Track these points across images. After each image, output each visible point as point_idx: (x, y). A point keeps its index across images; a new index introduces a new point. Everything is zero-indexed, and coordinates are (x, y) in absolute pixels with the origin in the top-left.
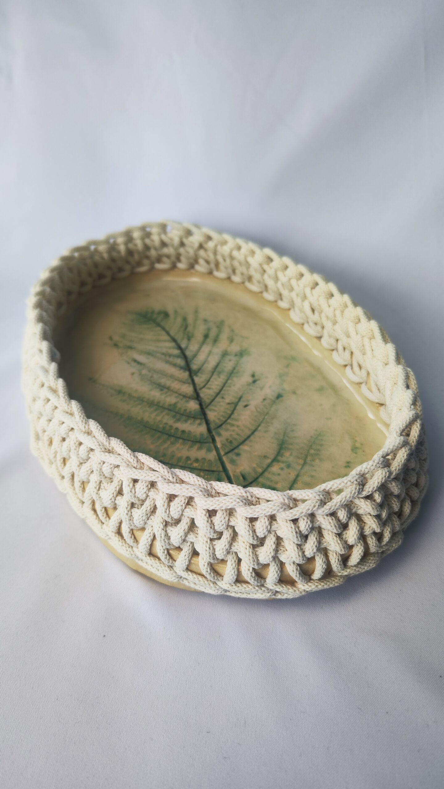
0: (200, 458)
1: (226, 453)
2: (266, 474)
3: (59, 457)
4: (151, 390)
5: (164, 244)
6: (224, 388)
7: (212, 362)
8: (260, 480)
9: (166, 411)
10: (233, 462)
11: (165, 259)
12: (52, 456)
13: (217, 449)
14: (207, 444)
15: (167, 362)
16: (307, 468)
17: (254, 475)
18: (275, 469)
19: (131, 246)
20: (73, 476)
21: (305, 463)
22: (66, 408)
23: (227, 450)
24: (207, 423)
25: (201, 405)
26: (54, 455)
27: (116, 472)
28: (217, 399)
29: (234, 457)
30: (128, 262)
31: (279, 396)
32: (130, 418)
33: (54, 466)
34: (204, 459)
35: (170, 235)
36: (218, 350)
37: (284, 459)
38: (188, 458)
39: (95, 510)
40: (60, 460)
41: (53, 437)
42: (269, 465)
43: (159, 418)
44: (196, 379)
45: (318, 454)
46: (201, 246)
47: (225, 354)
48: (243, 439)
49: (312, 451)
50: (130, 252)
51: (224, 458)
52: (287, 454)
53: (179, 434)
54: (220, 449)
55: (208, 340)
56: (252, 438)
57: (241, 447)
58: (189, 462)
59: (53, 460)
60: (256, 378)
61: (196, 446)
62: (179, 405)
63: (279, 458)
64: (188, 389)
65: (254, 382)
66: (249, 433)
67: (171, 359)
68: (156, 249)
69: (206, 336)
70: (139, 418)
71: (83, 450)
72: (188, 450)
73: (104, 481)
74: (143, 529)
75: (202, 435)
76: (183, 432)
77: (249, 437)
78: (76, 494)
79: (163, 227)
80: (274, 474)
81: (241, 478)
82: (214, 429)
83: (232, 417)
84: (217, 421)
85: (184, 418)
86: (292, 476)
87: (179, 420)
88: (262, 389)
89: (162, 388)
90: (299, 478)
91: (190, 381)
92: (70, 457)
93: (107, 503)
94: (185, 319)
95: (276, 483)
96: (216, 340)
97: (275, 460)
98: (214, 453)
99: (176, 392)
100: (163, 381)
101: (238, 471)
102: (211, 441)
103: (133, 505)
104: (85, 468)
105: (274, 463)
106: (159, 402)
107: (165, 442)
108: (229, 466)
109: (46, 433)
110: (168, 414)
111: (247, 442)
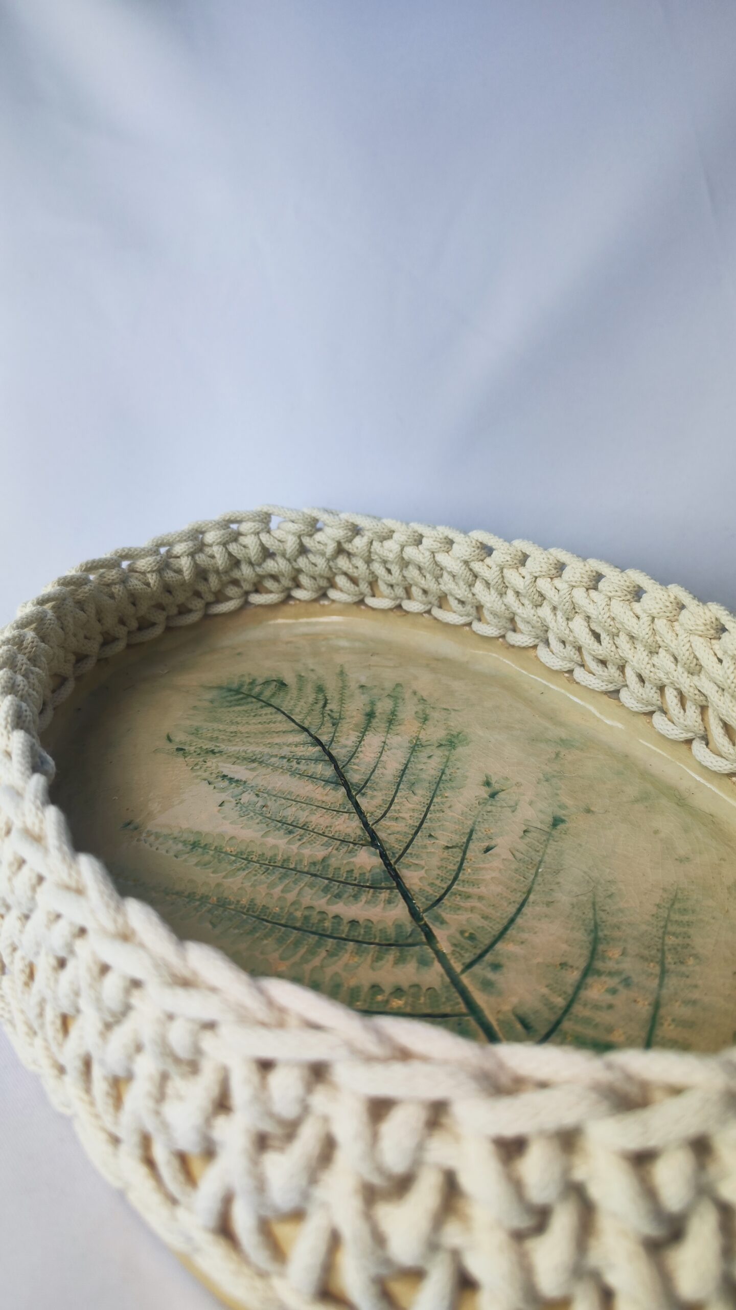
0: (405, 985)
1: (468, 966)
2: (577, 1009)
3: (51, 1015)
4: (266, 835)
5: (267, 554)
6: (429, 816)
7: (392, 764)
8: (567, 1025)
9: (308, 878)
10: (487, 985)
11: (269, 584)
12: (32, 1013)
13: (441, 957)
14: (417, 948)
15: (293, 773)
16: (672, 982)
17: (549, 1016)
18: (595, 992)
19: (201, 558)
20: (87, 1064)
21: (664, 972)
22: (64, 876)
23: (468, 957)
24: (407, 896)
25: (383, 855)
26: (37, 1010)
27: (208, 1042)
28: (418, 840)
29: (491, 975)
30: (198, 594)
31: (557, 822)
32: (223, 903)
33: (38, 1041)
34: (417, 986)
35: (277, 533)
36: (399, 741)
37: (611, 965)
38: (376, 988)
39: (150, 1162)
40: (53, 1023)
41: (35, 962)
42: (580, 986)
43: (291, 896)
44: (363, 802)
45: (688, 945)
46: (340, 550)
47: (416, 746)
48: (499, 927)
49: (671, 941)
50: (201, 573)
51: (465, 980)
52: (614, 953)
53: (345, 929)
54: (449, 957)
55: (375, 722)
56: (519, 921)
57: (499, 946)
58: (380, 998)
59: (36, 1025)
60: (496, 787)
61: (391, 955)
62: (334, 862)
63: (599, 965)
64: (350, 826)
65: (493, 795)
66: (512, 909)
67: (302, 767)
68: (251, 563)
69: (370, 715)
70: (244, 901)
71: (112, 986)
72: (373, 968)
73: (173, 1070)
74: (297, 1215)
75: (399, 927)
76: (354, 923)
77: (512, 921)
78: (97, 1116)
79: (265, 519)
80: (596, 1007)
81: (519, 1026)
82: (426, 911)
83: (461, 876)
84: (429, 890)
85: (350, 890)
86: (644, 1008)
87: (338, 896)
88: (514, 809)
89: (290, 827)
90: (663, 1011)
91: (350, 806)
92: (78, 1011)
93: (187, 1141)
94: (320, 689)
95: (610, 1030)
96: (392, 720)
97: (589, 971)
98: (437, 967)
99: (323, 834)
100: (291, 813)
101: (506, 1008)
102: (424, 938)
103: (262, 1142)
104: (122, 1036)
105: (590, 980)
106: (287, 860)
107: (312, 952)
108: (480, 998)
109: (19, 954)
110: (311, 886)
111: (511, 932)
